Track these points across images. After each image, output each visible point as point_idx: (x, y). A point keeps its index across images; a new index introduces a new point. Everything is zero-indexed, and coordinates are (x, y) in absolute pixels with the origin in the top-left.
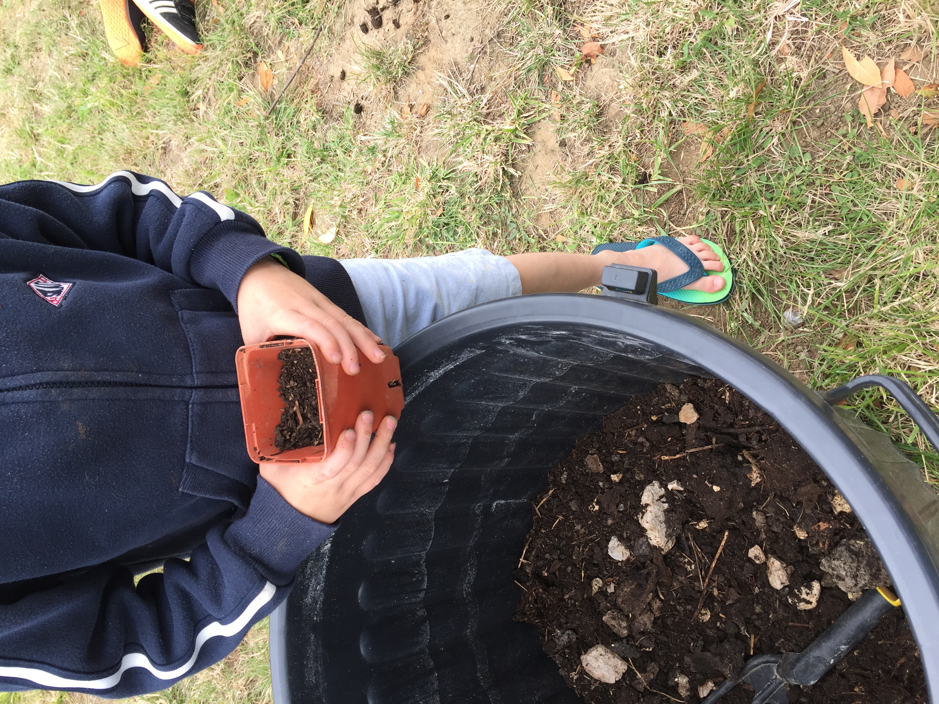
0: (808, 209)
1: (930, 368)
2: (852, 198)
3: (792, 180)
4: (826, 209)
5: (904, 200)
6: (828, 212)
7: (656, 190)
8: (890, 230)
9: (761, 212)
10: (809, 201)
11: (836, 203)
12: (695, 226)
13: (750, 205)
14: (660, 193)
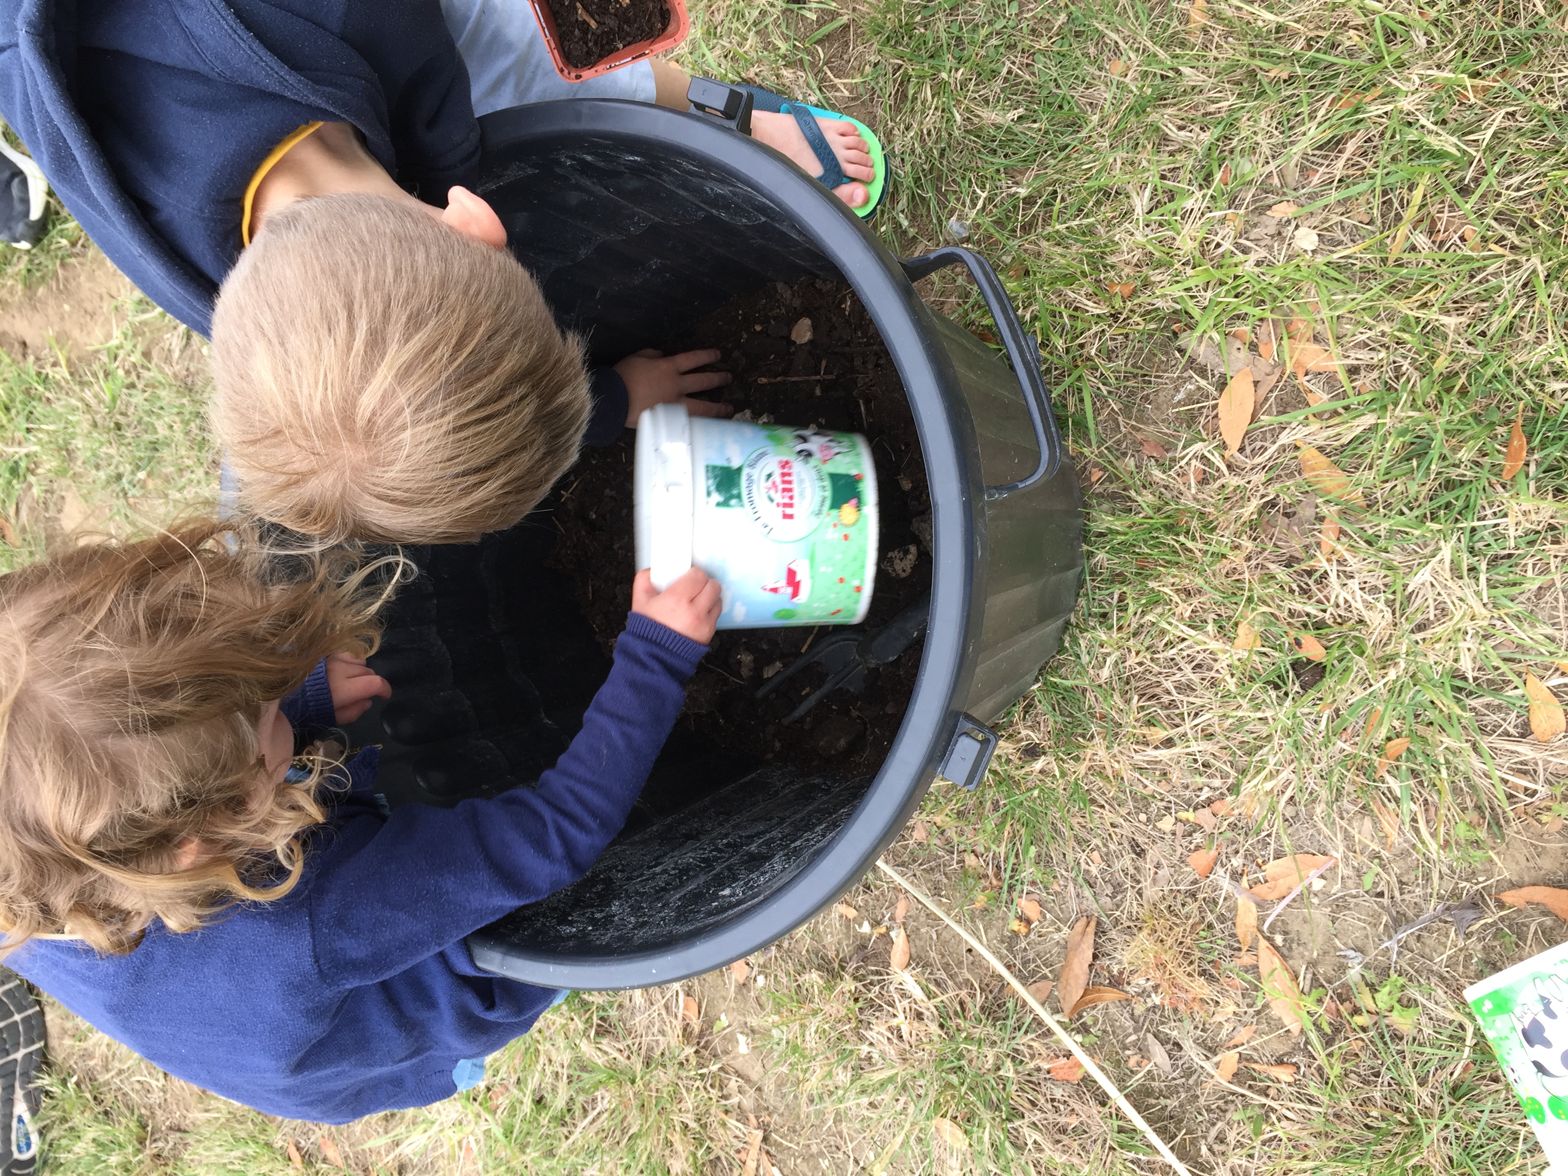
0: (1000, 82)
1: (1098, 311)
2: (1055, 75)
3: (989, 36)
4: (1023, 86)
5: (1114, 88)
6: (1026, 90)
7: (814, 17)
8: (1091, 126)
9: (944, 75)
10: (1005, 70)
11: (1036, 80)
12: (858, 80)
13: (931, 61)
14: (821, 22)
